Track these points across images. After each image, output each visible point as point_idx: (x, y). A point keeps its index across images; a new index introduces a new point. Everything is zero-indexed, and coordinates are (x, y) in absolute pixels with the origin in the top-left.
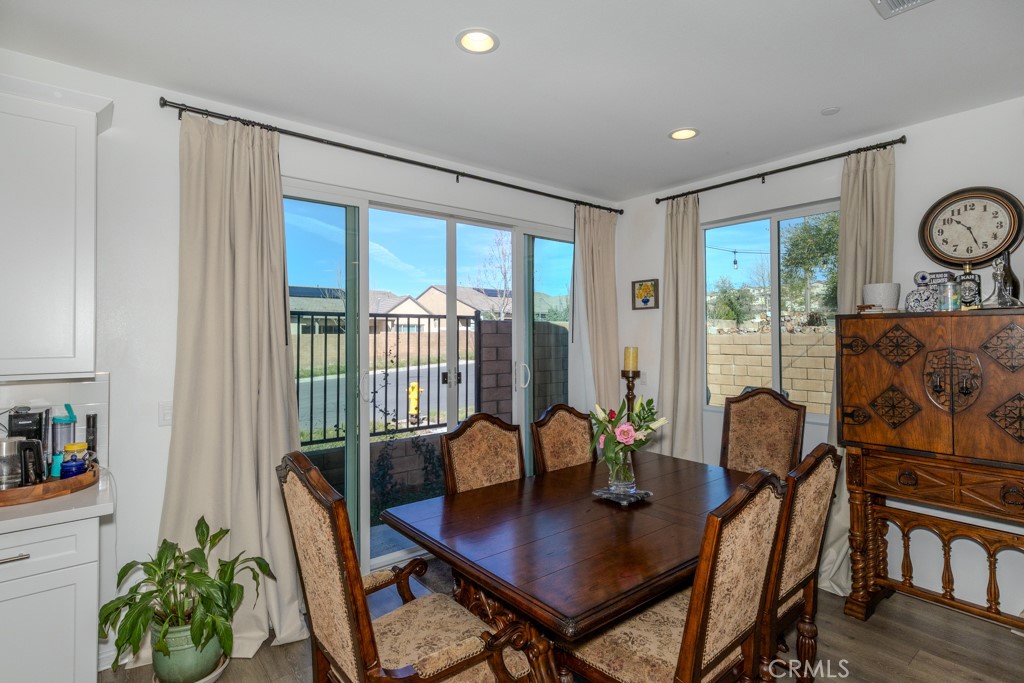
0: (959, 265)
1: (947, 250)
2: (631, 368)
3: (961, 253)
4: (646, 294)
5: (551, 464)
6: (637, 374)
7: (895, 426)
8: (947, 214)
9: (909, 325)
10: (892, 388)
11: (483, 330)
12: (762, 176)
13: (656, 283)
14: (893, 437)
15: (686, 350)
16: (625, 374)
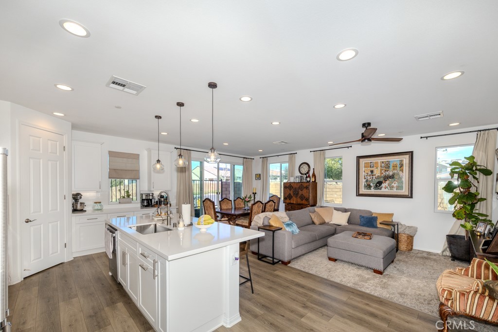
0: (303, 175)
2: (254, 192)
4: (258, 177)
5: (237, 207)
6: (256, 193)
7: (290, 199)
8: (301, 166)
9: (291, 184)
10: (290, 194)
11: (223, 184)
13: (260, 175)
14: (289, 201)
15: (265, 187)
16: (253, 193)
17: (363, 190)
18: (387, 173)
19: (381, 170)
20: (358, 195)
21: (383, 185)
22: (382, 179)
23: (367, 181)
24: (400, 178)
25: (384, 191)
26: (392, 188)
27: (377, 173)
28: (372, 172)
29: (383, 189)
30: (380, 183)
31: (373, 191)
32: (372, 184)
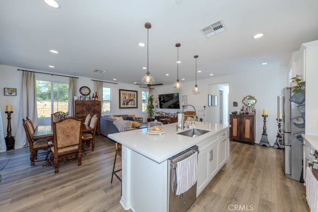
0: (85, 95)
1: (83, 93)
2: (9, 111)
3: (84, 94)
4: (11, 92)
6: (12, 112)
7: (82, 114)
8: (83, 89)
9: (84, 102)
10: (82, 109)
12: (52, 75)
13: (16, 89)
14: (82, 115)
17: (122, 106)
18: (130, 98)
19: (128, 97)
20: (120, 108)
21: (129, 103)
22: (129, 101)
23: (123, 101)
24: (134, 101)
25: (129, 106)
26: (132, 104)
27: (127, 98)
28: (125, 97)
29: (129, 105)
30: (128, 102)
31: (126, 106)
32: (125, 103)
